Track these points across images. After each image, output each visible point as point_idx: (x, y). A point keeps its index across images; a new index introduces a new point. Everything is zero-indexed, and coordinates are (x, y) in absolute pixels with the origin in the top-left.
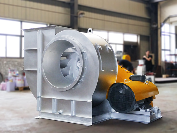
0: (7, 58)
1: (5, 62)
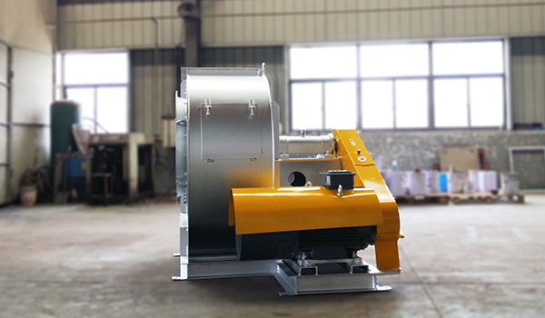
0: (396, 130)
1: (389, 140)
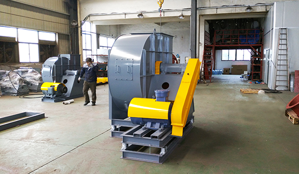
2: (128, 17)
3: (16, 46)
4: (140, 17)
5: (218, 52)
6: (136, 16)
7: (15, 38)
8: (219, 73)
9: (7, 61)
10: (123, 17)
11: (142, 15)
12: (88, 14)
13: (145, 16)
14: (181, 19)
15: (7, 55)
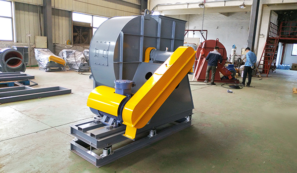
2: (190, 7)
3: (90, 30)
4: (201, 6)
5: (288, 46)
6: (197, 6)
7: (90, 24)
8: (286, 68)
9: (82, 43)
10: (185, 7)
11: (203, 5)
12: (156, 5)
13: (207, 5)
14: (242, 9)
15: (83, 38)
